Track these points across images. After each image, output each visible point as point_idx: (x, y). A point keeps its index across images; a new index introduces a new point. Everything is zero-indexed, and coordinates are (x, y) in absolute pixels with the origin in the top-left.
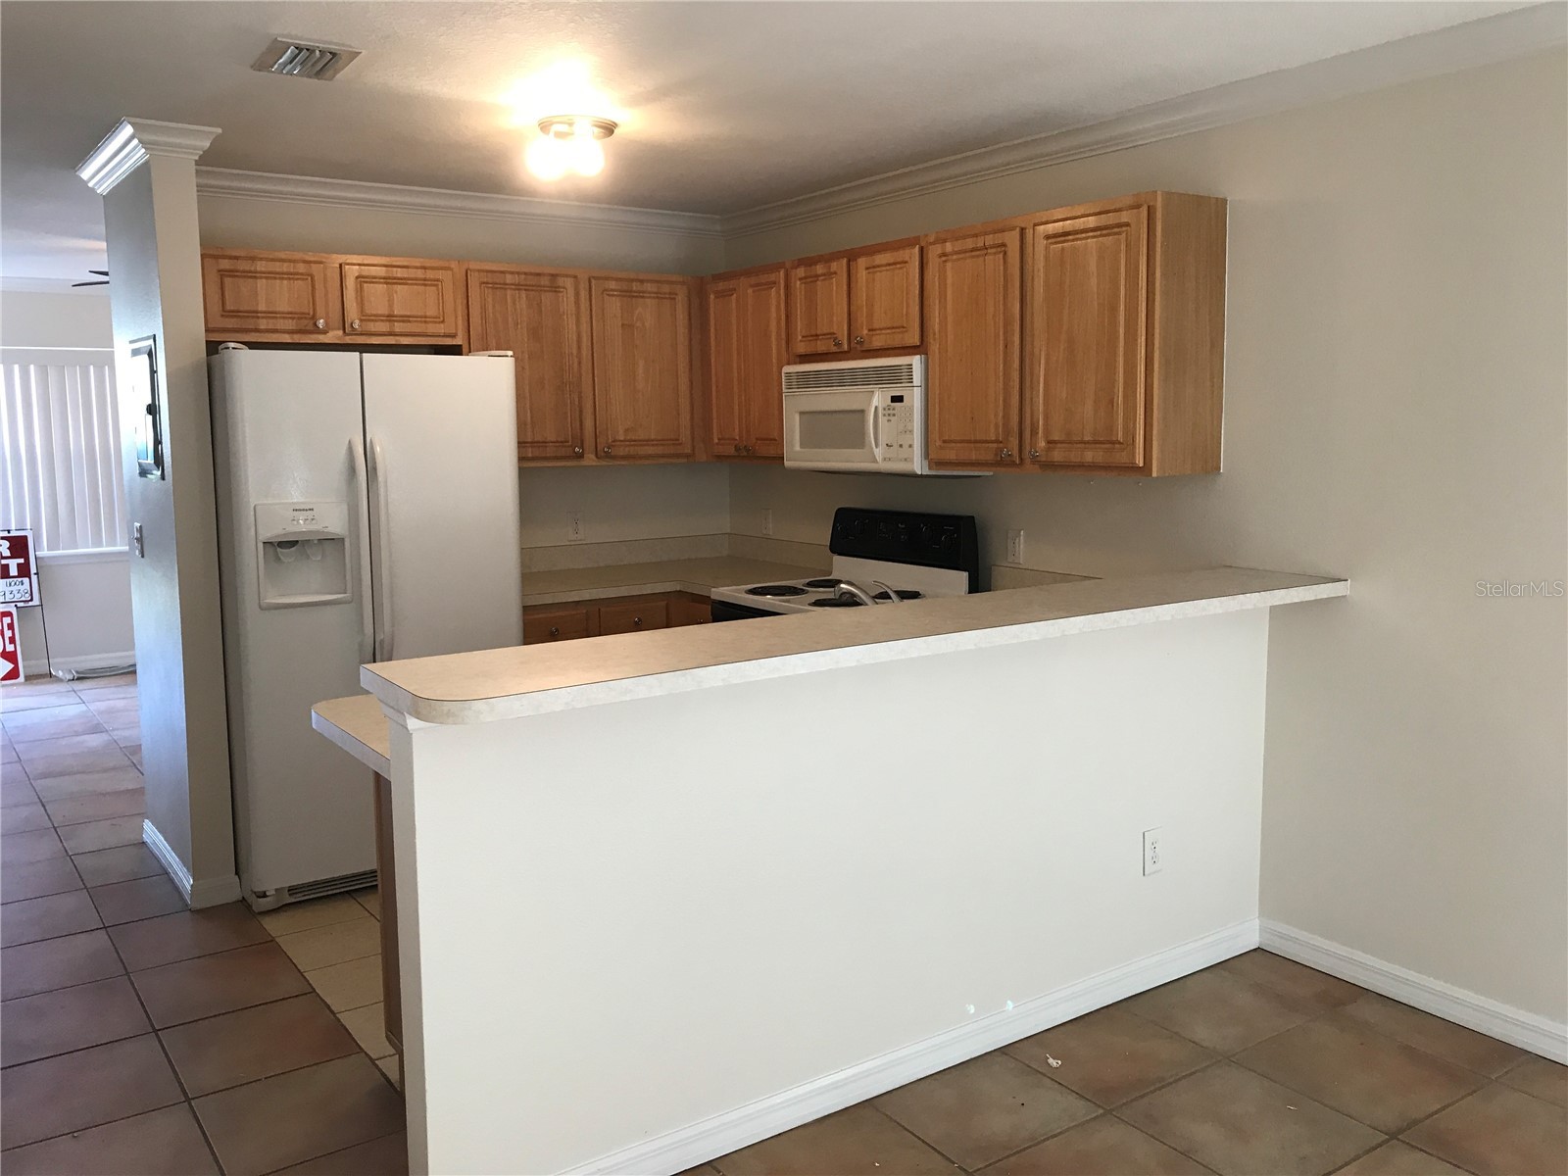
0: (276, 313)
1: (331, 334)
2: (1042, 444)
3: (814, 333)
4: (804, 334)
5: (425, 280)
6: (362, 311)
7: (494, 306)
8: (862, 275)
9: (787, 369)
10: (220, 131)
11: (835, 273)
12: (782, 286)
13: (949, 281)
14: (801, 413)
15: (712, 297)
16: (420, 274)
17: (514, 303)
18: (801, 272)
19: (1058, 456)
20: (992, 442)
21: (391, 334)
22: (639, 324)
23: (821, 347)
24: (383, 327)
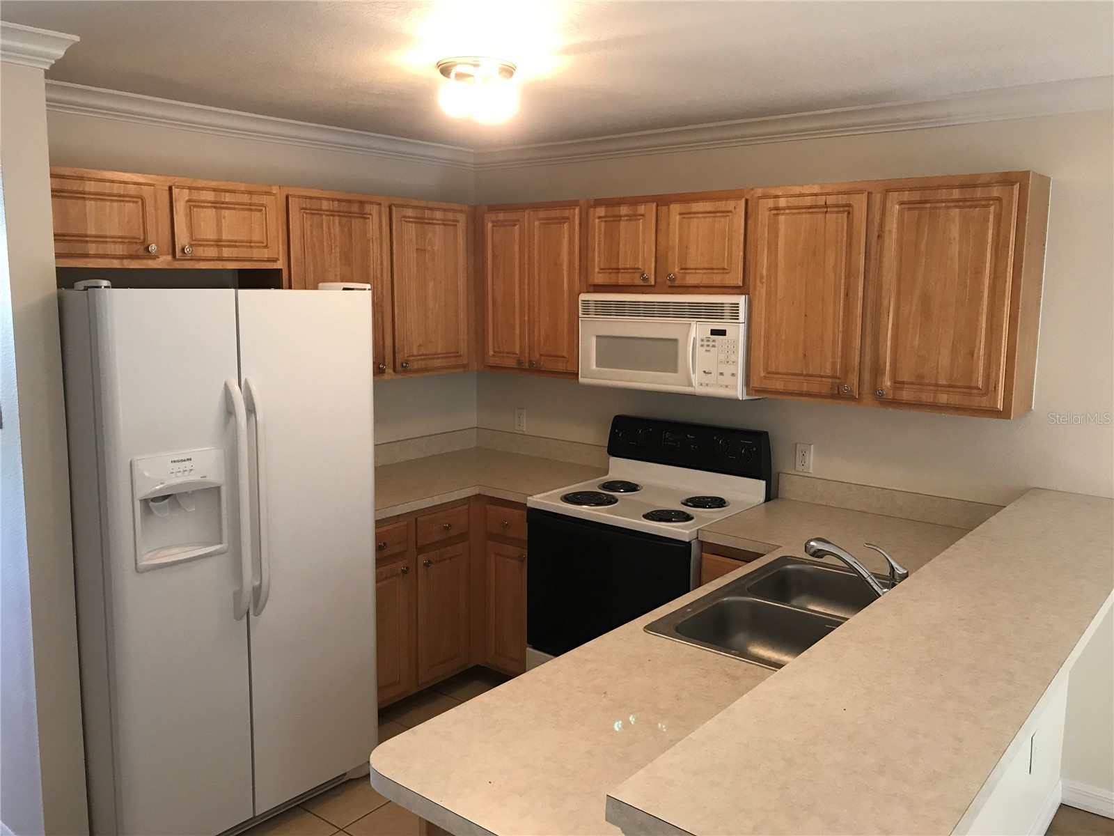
0: (106, 237)
1: (162, 258)
2: (887, 383)
3: (614, 266)
4: (602, 266)
5: (250, 205)
6: (192, 234)
7: (312, 232)
8: (675, 218)
9: (583, 297)
10: (77, 39)
11: (643, 215)
12: (577, 222)
13: (782, 233)
14: (598, 337)
15: (490, 225)
16: (246, 199)
17: (329, 228)
18: (601, 211)
19: (906, 395)
20: (829, 377)
21: (220, 259)
22: (429, 248)
23: (623, 279)
24: (211, 252)
